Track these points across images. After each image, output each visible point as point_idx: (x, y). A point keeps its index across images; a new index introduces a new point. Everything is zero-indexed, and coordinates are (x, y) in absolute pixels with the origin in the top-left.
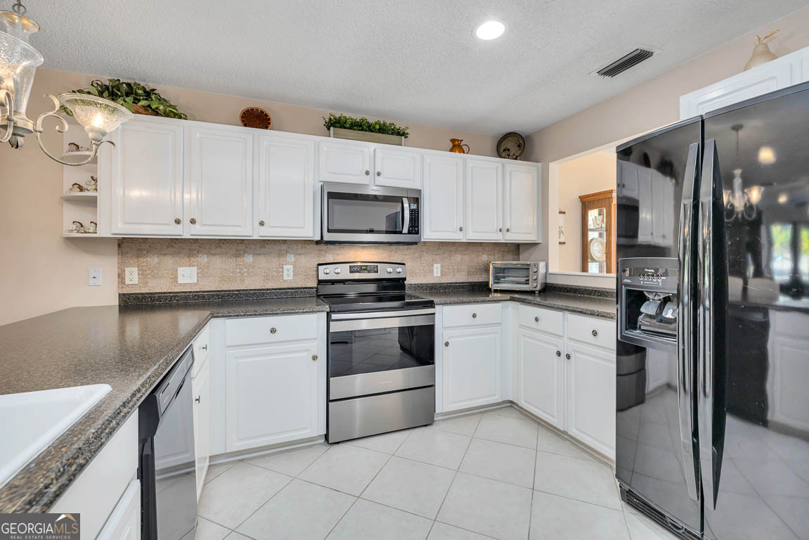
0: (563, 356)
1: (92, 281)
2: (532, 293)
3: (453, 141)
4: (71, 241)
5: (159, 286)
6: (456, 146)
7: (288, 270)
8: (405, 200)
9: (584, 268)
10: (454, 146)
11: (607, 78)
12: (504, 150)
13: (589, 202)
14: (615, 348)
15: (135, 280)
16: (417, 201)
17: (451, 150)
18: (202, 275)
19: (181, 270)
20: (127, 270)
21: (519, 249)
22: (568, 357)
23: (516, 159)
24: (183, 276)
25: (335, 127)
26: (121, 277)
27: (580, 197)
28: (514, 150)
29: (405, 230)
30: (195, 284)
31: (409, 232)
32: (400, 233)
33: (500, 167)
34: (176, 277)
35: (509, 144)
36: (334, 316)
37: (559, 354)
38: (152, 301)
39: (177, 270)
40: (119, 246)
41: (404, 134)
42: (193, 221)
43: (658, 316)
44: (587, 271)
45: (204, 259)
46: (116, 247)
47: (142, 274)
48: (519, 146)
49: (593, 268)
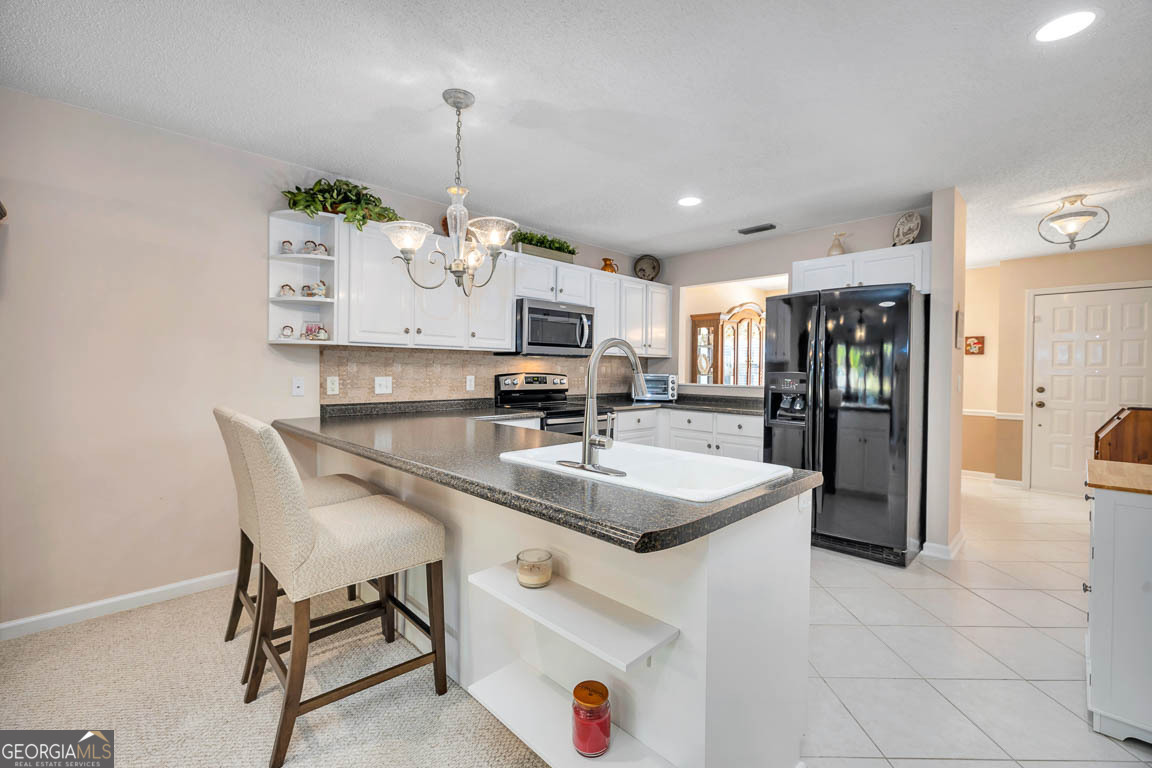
0: (714, 447)
1: (296, 391)
2: (671, 401)
3: (605, 260)
4: (277, 347)
5: (358, 396)
6: (608, 265)
7: (471, 381)
8: (584, 317)
9: (694, 379)
10: (606, 265)
11: (742, 235)
12: (640, 270)
13: (699, 321)
14: (762, 436)
15: (336, 391)
16: (590, 318)
17: (603, 269)
18: (396, 385)
19: (378, 380)
20: (329, 379)
21: (646, 363)
22: (718, 447)
23: (652, 280)
24: (380, 385)
25: (523, 242)
26: (323, 386)
27: (691, 316)
28: (649, 271)
29: (583, 345)
30: (390, 395)
31: (586, 347)
32: (578, 346)
33: (618, 282)
34: (374, 387)
35: (644, 265)
36: (550, 421)
37: (709, 446)
38: (354, 412)
39: (374, 381)
40: (321, 353)
41: (572, 252)
42: (419, 331)
43: (791, 409)
44: (696, 382)
45: (398, 368)
46: (318, 355)
47: (343, 384)
48: (654, 268)
49: (703, 380)
